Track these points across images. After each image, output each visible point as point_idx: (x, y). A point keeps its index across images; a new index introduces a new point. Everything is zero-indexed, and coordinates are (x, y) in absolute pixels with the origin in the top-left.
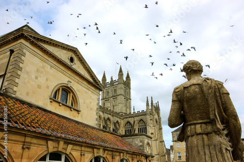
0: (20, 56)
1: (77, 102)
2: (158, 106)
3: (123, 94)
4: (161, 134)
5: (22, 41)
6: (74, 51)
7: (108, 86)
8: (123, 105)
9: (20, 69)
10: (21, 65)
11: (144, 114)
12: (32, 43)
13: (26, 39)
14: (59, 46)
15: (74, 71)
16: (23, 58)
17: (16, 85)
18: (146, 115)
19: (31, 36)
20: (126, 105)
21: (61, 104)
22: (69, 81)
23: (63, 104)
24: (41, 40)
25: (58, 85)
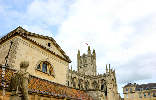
0: (16, 45)
1: (53, 70)
2: (114, 70)
3: (91, 63)
4: (117, 89)
5: (17, 36)
6: (51, 39)
7: (81, 58)
8: (91, 70)
9: (16, 53)
10: (17, 51)
11: (104, 75)
12: (23, 37)
13: (19, 35)
14: (40, 37)
15: (50, 52)
16: (18, 46)
17: (14, 62)
18: (106, 76)
19: (22, 33)
20: (93, 70)
21: (42, 72)
22: (47, 58)
23: (43, 72)
24: (29, 35)
25: (40, 61)
